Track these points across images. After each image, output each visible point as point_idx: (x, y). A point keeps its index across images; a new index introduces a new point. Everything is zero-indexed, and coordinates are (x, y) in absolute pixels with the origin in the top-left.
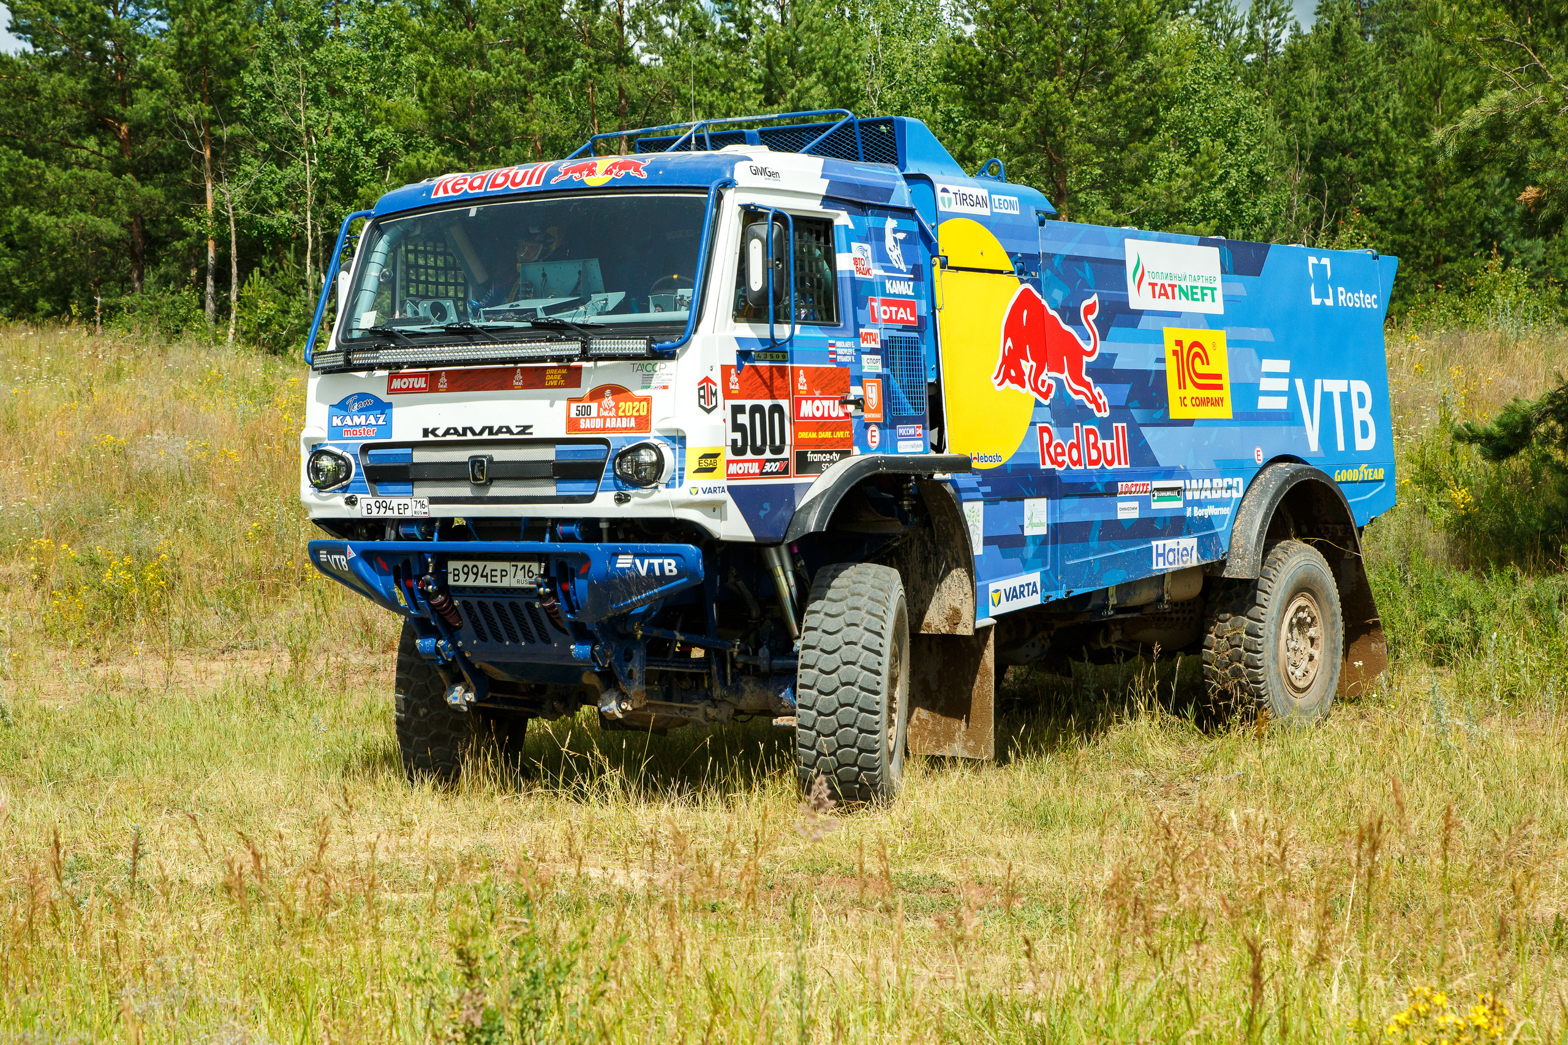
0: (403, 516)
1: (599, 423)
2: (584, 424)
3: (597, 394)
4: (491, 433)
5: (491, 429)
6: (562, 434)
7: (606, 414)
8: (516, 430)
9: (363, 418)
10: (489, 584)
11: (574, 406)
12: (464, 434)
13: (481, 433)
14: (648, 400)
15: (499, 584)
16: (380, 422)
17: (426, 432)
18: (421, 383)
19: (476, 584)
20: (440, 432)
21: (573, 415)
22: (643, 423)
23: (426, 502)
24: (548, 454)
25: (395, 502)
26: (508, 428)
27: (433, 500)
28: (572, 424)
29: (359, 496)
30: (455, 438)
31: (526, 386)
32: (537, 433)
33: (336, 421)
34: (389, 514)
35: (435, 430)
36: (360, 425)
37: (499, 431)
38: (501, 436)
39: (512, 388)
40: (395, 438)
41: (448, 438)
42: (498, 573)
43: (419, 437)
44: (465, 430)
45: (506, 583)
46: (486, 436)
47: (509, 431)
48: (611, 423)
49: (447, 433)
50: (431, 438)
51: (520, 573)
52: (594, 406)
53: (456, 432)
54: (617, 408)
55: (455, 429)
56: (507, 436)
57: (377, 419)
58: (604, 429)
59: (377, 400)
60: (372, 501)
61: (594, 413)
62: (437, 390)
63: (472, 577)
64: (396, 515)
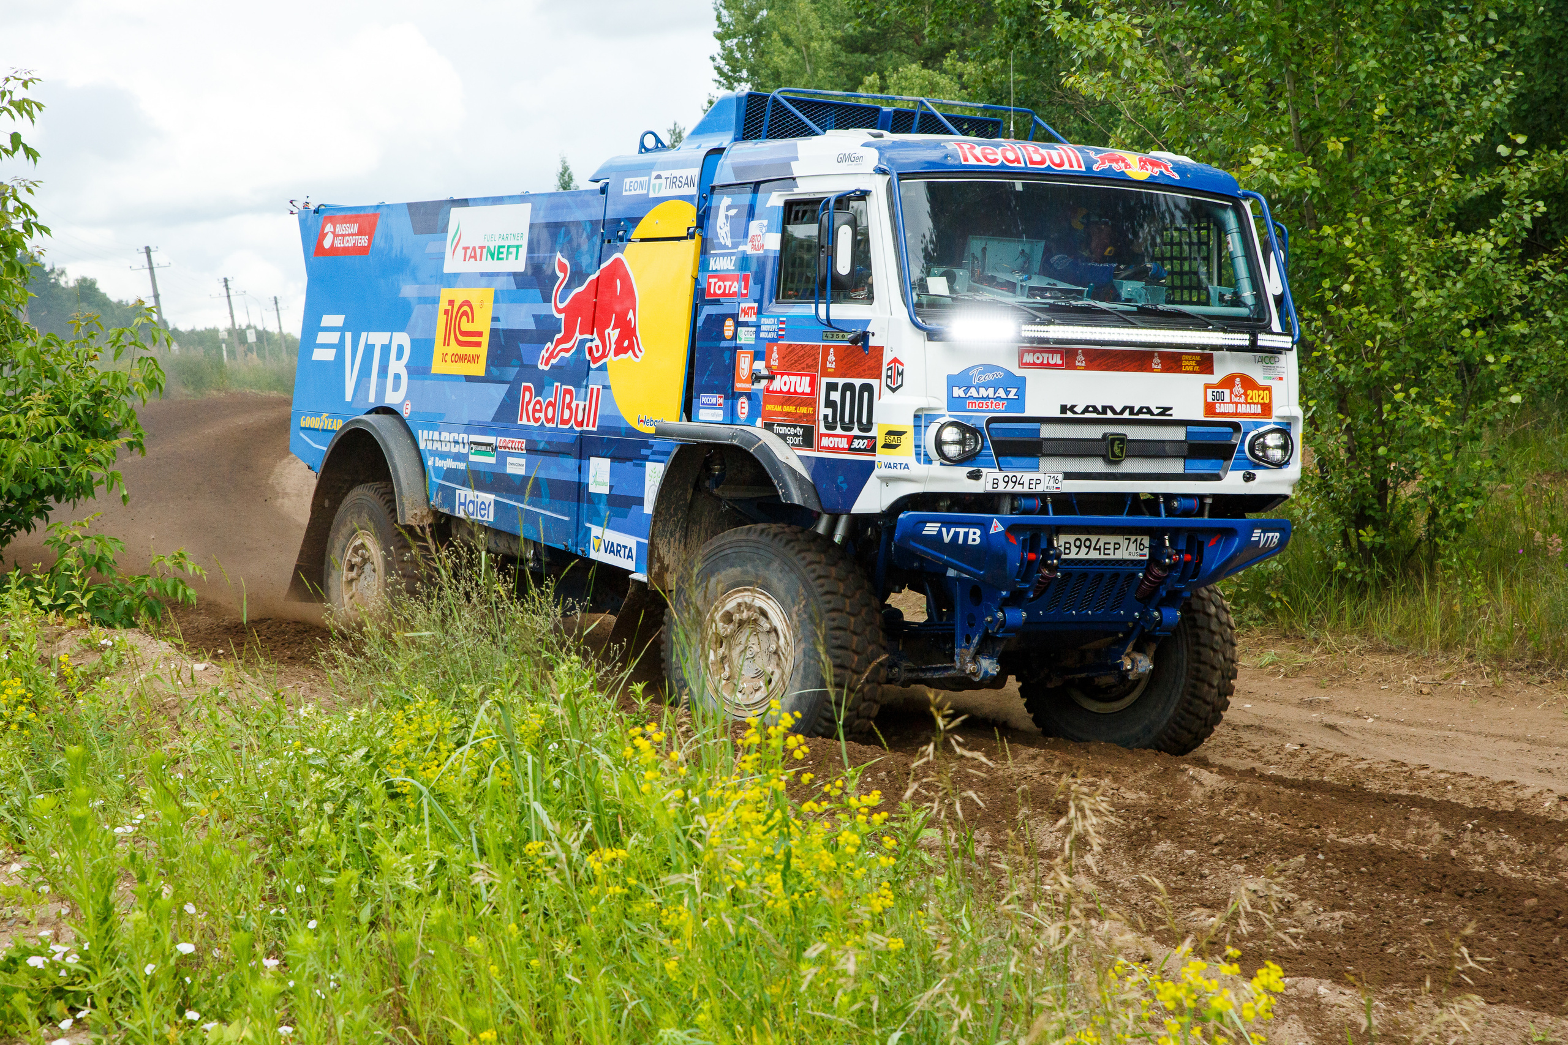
0: (1034, 491)
1: (1231, 409)
2: (1219, 408)
3: (1228, 382)
4: (1132, 412)
5: (1131, 409)
6: (1200, 416)
7: (1237, 400)
8: (1156, 411)
9: (991, 391)
10: (1102, 557)
11: (1210, 391)
12: (1104, 412)
13: (1122, 412)
14: (1268, 389)
15: (1111, 557)
16: (1011, 396)
17: (1064, 409)
18: (1057, 359)
19: (1088, 557)
20: (1079, 409)
21: (1210, 399)
22: (1267, 409)
23: (1060, 477)
24: (1179, 434)
25: (1026, 477)
26: (1148, 408)
27: (1068, 476)
28: (1209, 408)
29: (984, 471)
30: (1094, 415)
31: (1165, 370)
32: (1176, 415)
33: (958, 392)
34: (1018, 489)
35: (1073, 407)
36: (988, 398)
37: (1140, 411)
38: (1141, 416)
39: (1152, 370)
40: (1028, 413)
41: (1087, 415)
42: (1111, 546)
43: (1057, 414)
44: (1105, 408)
45: (1119, 555)
46: (1126, 415)
47: (1150, 412)
48: (1242, 409)
49: (1086, 410)
50: (1069, 414)
51: (1132, 547)
52: (1227, 392)
53: (1095, 410)
54: (1246, 396)
55: (1094, 407)
56: (1148, 417)
57: (1007, 393)
58: (1236, 414)
59: (1009, 374)
60: (1001, 476)
61: (1227, 399)
62: (1075, 368)
63: (1084, 550)
64: (1026, 489)
